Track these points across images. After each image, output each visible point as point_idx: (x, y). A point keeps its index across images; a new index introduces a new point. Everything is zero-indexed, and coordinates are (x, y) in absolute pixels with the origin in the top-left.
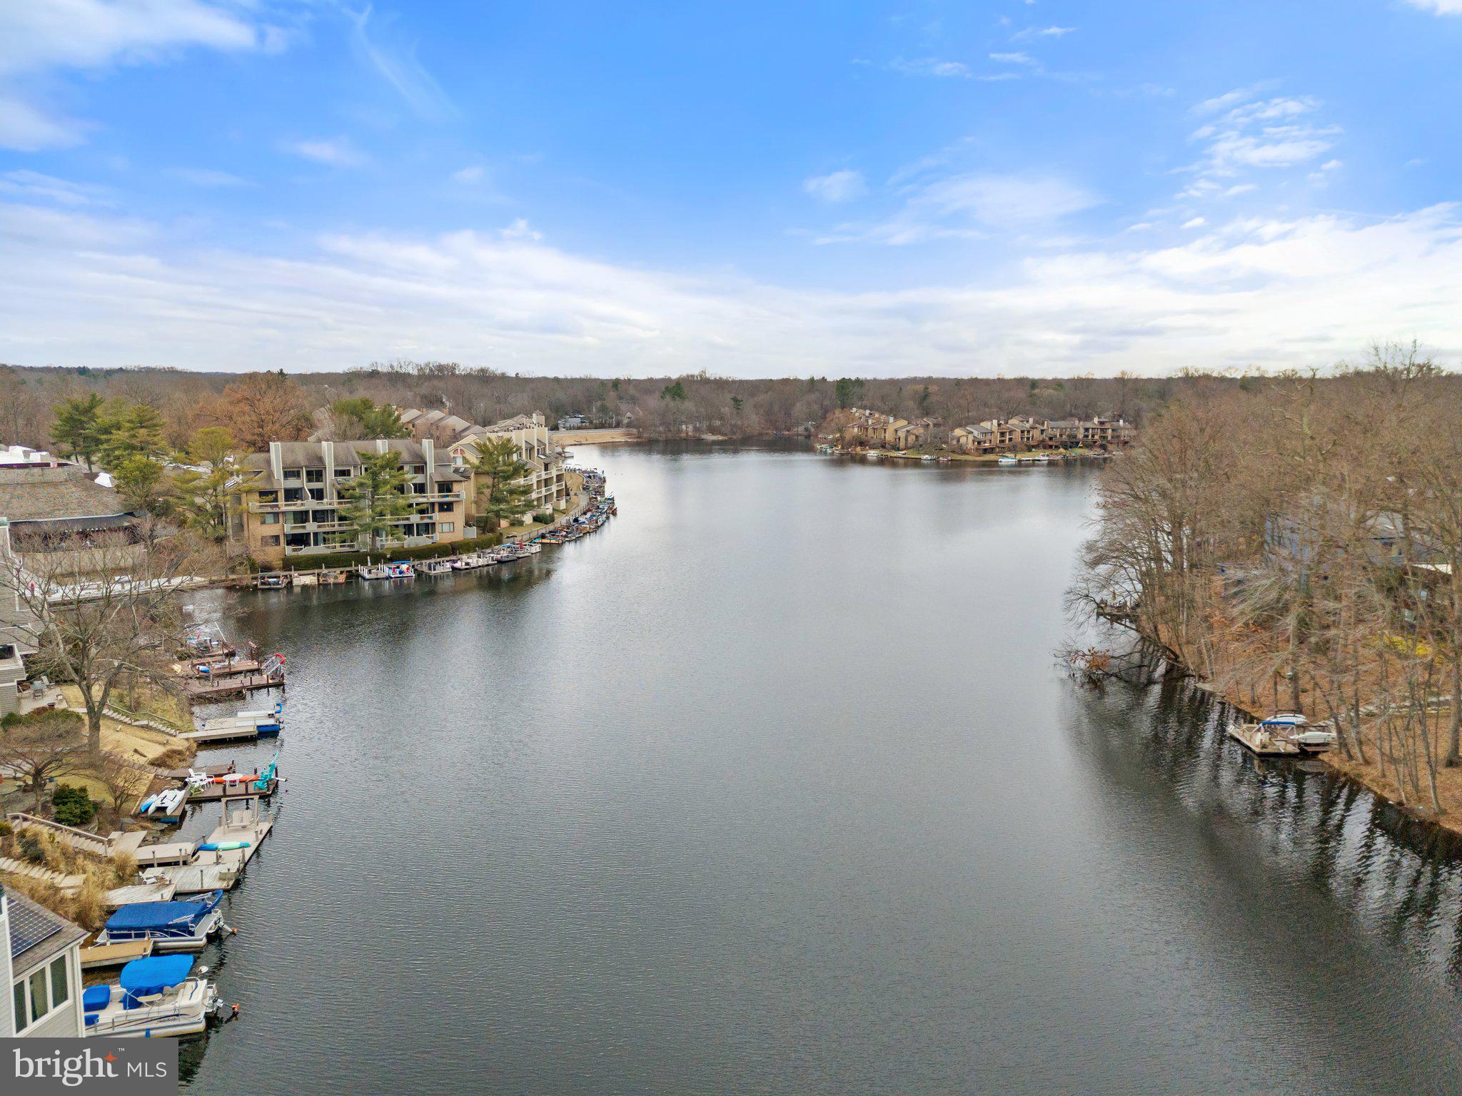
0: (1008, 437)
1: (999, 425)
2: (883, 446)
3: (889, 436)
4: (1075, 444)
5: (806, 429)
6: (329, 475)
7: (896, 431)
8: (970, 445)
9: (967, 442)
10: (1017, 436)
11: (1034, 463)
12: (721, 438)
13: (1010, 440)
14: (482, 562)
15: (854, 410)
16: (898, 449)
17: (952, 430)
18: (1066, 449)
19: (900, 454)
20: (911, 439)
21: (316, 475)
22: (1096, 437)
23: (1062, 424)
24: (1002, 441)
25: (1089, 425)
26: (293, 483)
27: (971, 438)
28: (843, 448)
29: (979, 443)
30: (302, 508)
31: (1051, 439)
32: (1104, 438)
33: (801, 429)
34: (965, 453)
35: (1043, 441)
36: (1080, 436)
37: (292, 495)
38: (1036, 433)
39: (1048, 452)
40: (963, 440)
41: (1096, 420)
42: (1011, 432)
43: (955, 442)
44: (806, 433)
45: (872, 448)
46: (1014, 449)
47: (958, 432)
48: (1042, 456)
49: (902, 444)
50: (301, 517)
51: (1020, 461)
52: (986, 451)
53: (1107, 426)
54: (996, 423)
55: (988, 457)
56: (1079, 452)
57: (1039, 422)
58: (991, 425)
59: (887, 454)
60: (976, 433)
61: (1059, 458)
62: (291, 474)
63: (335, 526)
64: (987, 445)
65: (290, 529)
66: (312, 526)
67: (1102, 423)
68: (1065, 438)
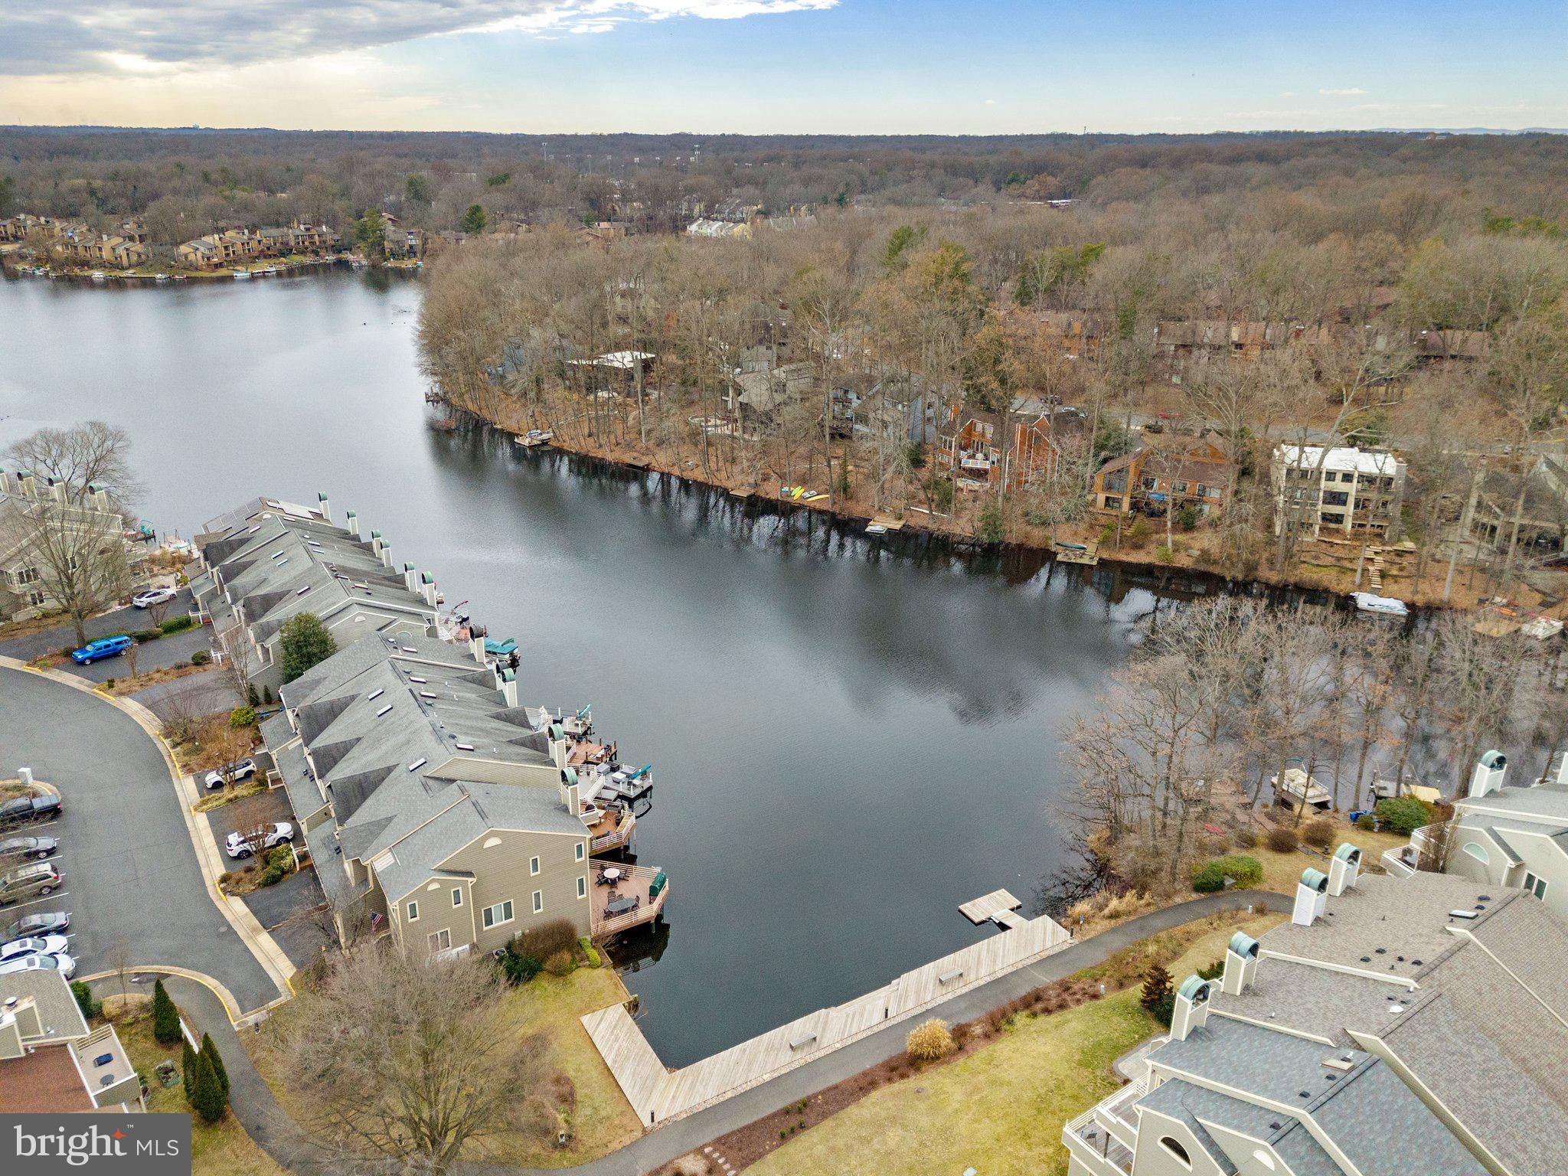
0: (231, 249)
1: (220, 238)
3: (106, 254)
4: (290, 251)
7: (113, 249)
8: (200, 261)
9: (196, 258)
10: (239, 248)
11: (264, 275)
13: (235, 252)
16: (123, 269)
17: (177, 247)
19: (130, 273)
20: (134, 258)
22: (307, 243)
23: (272, 232)
24: (227, 255)
25: (298, 232)
27: (199, 254)
29: (208, 259)
31: (268, 248)
32: (312, 243)
34: (197, 269)
35: (262, 251)
36: (293, 243)
38: (255, 244)
39: (273, 261)
40: (191, 257)
41: (302, 227)
42: (232, 245)
43: (183, 259)
45: (93, 268)
46: (241, 262)
47: (184, 249)
48: (268, 267)
49: (125, 263)
51: (252, 274)
52: (219, 266)
53: (313, 232)
54: (216, 236)
55: (223, 272)
56: (296, 259)
57: (252, 232)
58: (213, 239)
59: (113, 274)
60: (202, 249)
61: (283, 268)
64: (215, 260)
67: (308, 230)
68: (279, 246)
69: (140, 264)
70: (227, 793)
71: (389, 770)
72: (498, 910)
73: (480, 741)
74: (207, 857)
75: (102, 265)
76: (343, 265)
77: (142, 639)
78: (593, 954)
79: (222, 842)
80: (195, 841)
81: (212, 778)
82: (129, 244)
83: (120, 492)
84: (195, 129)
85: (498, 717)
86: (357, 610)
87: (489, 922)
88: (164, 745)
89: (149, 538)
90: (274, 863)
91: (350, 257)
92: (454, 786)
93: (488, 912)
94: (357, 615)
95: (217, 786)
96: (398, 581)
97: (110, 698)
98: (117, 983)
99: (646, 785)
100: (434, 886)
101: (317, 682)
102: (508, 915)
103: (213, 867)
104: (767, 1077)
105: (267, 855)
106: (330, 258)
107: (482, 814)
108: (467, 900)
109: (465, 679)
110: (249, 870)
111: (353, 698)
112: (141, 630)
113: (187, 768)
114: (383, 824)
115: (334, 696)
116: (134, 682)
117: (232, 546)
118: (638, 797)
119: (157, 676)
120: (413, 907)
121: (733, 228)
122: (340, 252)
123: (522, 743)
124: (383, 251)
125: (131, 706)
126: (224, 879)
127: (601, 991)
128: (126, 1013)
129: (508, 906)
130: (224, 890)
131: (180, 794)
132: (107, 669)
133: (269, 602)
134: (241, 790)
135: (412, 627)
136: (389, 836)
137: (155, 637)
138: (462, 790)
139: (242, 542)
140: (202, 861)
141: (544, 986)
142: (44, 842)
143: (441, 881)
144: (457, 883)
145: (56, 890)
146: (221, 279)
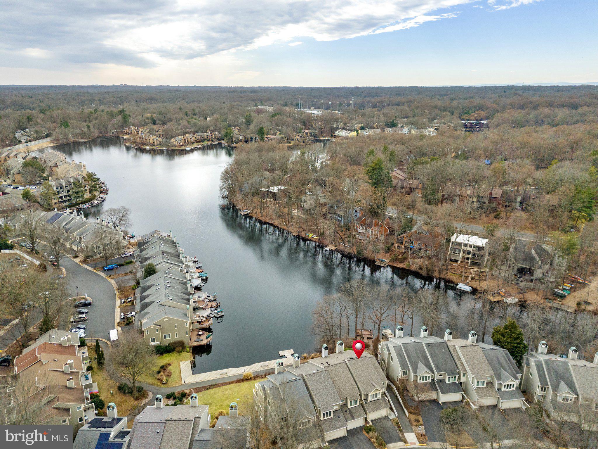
3: (151, 141)
4: (204, 140)
5: (113, 133)
6: (64, 187)
7: (153, 139)
9: (176, 143)
10: (189, 140)
11: (195, 149)
13: (187, 141)
15: (131, 127)
16: (155, 146)
17: (170, 139)
18: (202, 142)
20: (158, 143)
21: (61, 188)
22: (210, 138)
23: (200, 134)
24: (185, 142)
25: (208, 134)
26: (58, 190)
27: (177, 142)
28: (136, 145)
29: (179, 143)
30: (61, 196)
31: (198, 140)
32: (212, 137)
33: (111, 133)
34: (176, 147)
35: (196, 140)
36: (206, 138)
37: (59, 193)
38: (194, 138)
39: (198, 144)
40: (174, 143)
41: (209, 132)
42: (187, 139)
43: (172, 143)
45: (146, 145)
46: (189, 144)
47: (173, 140)
48: (196, 146)
49: (156, 144)
50: (61, 198)
51: (191, 148)
52: (183, 145)
54: (183, 136)
55: (183, 148)
56: (206, 143)
57: (194, 134)
58: (182, 137)
59: (152, 148)
60: (178, 140)
61: (201, 146)
62: (57, 188)
63: (67, 198)
64: (181, 144)
65: (60, 200)
66: (64, 199)
67: (211, 133)
68: (201, 139)
69: (160, 145)
70: (125, 304)
71: (153, 302)
72: (167, 335)
73: (174, 297)
74: (117, 318)
75: (150, 145)
76: (220, 144)
77: (120, 265)
78: (188, 349)
79: (120, 315)
80: (116, 314)
81: (123, 301)
82: (158, 138)
83: (127, 225)
84: (195, 86)
85: (183, 293)
86: (164, 263)
87: (165, 338)
88: (116, 292)
89: (133, 237)
90: (128, 320)
91: (223, 142)
92: (163, 307)
93: (165, 336)
94: (164, 264)
95: (124, 302)
96: (178, 256)
97: (109, 280)
98: (91, 340)
99: (222, 315)
100: (152, 327)
101: (148, 280)
102: (169, 337)
103: (117, 320)
104: (212, 379)
105: (127, 319)
106: (217, 142)
107: (166, 313)
108: (159, 332)
109: (181, 283)
110: (124, 321)
111: (154, 285)
112: (120, 263)
113: (120, 298)
114: (147, 313)
115: (151, 284)
116: (115, 276)
117: (144, 243)
118: (219, 317)
119: (120, 275)
120: (147, 331)
121: (350, 133)
122: (220, 140)
123: (185, 299)
124: (232, 141)
125: (113, 282)
126: (119, 323)
127: (187, 357)
128: (91, 346)
129: (169, 335)
130: (118, 325)
131: (116, 303)
132: (110, 272)
133: (146, 259)
134: (128, 304)
135: (176, 269)
136: (147, 316)
137: (124, 265)
138: (164, 308)
139: (147, 242)
140: (116, 318)
141: (175, 354)
142: (86, 310)
143: (154, 327)
144: (157, 327)
145: (85, 321)
146: (182, 150)
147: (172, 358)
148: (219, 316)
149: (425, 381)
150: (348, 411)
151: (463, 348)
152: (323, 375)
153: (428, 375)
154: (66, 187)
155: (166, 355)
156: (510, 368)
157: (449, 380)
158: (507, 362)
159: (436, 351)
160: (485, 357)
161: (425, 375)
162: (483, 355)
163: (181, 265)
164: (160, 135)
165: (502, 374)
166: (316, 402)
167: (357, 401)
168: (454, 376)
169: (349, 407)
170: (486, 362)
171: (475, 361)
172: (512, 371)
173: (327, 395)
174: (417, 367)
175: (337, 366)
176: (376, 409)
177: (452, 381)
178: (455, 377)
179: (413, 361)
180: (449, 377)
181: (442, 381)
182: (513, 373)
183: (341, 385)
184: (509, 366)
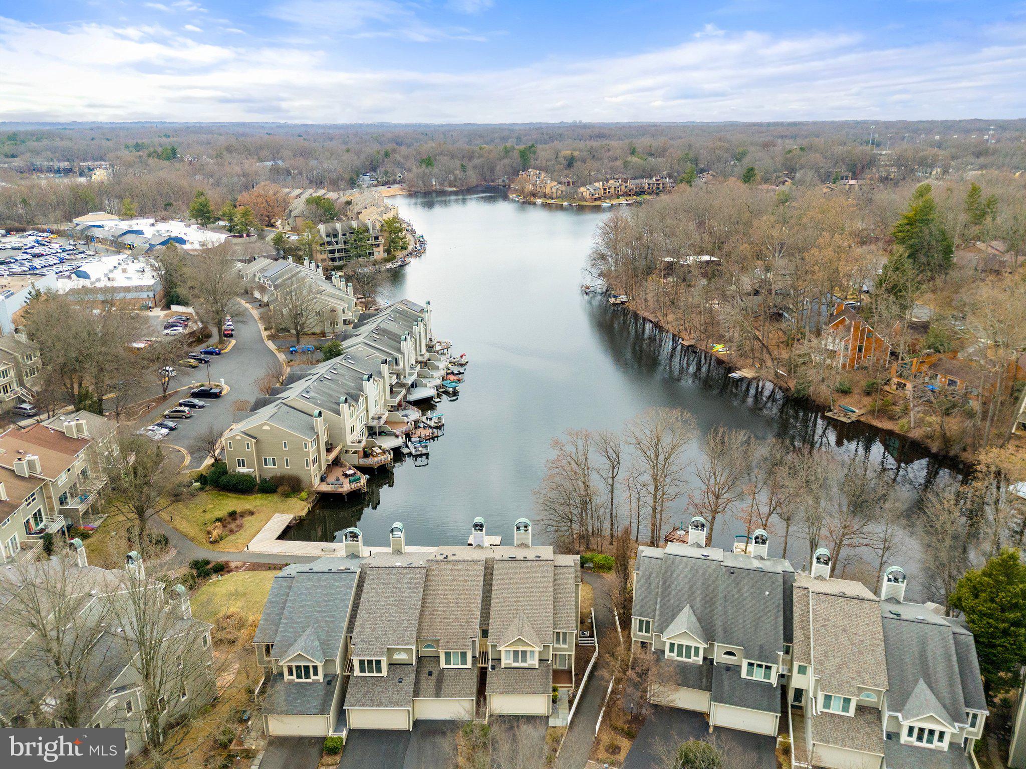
0: (608, 190)
1: (603, 184)
2: (545, 196)
3: (548, 191)
4: (642, 193)
5: (504, 181)
6: (340, 235)
7: (551, 188)
8: (588, 196)
9: (587, 194)
10: (612, 190)
11: (619, 205)
12: (455, 189)
13: (609, 192)
14: (395, 266)
15: (530, 170)
16: (553, 199)
17: (579, 187)
18: (637, 196)
19: (553, 201)
20: (559, 193)
21: (335, 236)
22: (654, 188)
23: (637, 181)
24: (605, 193)
25: (651, 182)
26: (328, 239)
27: (588, 192)
28: (524, 197)
29: (593, 195)
30: (333, 249)
31: (630, 191)
32: (658, 188)
33: (500, 181)
34: (586, 201)
35: (626, 192)
36: (646, 188)
37: (329, 243)
38: (623, 188)
39: (629, 198)
40: (584, 194)
41: (654, 179)
42: (609, 188)
43: (580, 195)
44: (503, 184)
45: (540, 197)
46: (610, 198)
47: (582, 189)
48: (623, 201)
49: (554, 196)
50: (332, 252)
51: (612, 205)
52: (596, 199)
53: (660, 182)
55: (597, 203)
56: (644, 197)
57: (625, 180)
58: (600, 185)
59: (546, 201)
60: (591, 190)
61: (633, 202)
62: (327, 236)
63: (344, 254)
64: (597, 196)
65: (330, 256)
66: (337, 255)
67: (658, 180)
68: (637, 190)
69: (561, 197)
72: (269, 460)
78: (305, 495)
82: (559, 186)
85: (348, 394)
86: (362, 345)
87: (265, 464)
93: (265, 459)
94: (360, 347)
97: (285, 367)
100: (238, 437)
102: (274, 464)
107: (272, 416)
108: (253, 449)
116: (298, 362)
120: (230, 443)
129: (274, 459)
136: (249, 419)
141: (274, 498)
142: (201, 403)
143: (241, 437)
144: (249, 440)
145: (186, 418)
146: (595, 207)
147: (266, 502)
148: (418, 453)
149: (683, 659)
150: (435, 675)
151: (823, 597)
152: (411, 575)
153: (693, 644)
154: (343, 235)
155: (259, 495)
156: (952, 685)
157: (750, 673)
158: (950, 667)
159: (746, 590)
160: (881, 637)
161: (685, 642)
162: (880, 629)
163: (396, 354)
164: (569, 183)
165: (913, 695)
166: (356, 630)
167: (464, 655)
168: (764, 664)
169: (443, 665)
170: (881, 650)
171: (843, 639)
172: (953, 692)
173: (391, 621)
174: (674, 617)
175: (461, 565)
176: (509, 690)
177: (758, 676)
178: (768, 668)
179: (672, 601)
180: (751, 665)
181: (733, 670)
182: (954, 701)
183: (441, 608)
184: (950, 677)
